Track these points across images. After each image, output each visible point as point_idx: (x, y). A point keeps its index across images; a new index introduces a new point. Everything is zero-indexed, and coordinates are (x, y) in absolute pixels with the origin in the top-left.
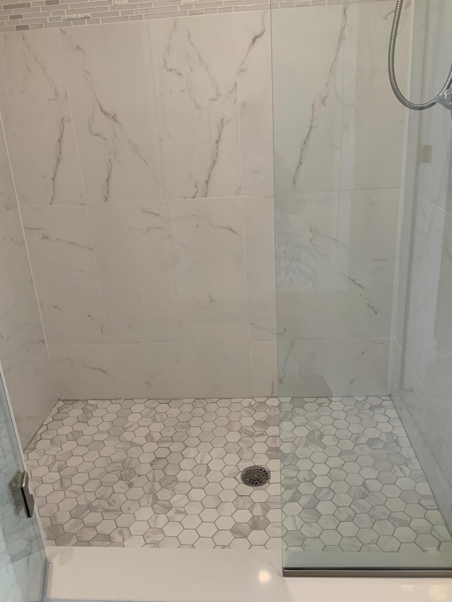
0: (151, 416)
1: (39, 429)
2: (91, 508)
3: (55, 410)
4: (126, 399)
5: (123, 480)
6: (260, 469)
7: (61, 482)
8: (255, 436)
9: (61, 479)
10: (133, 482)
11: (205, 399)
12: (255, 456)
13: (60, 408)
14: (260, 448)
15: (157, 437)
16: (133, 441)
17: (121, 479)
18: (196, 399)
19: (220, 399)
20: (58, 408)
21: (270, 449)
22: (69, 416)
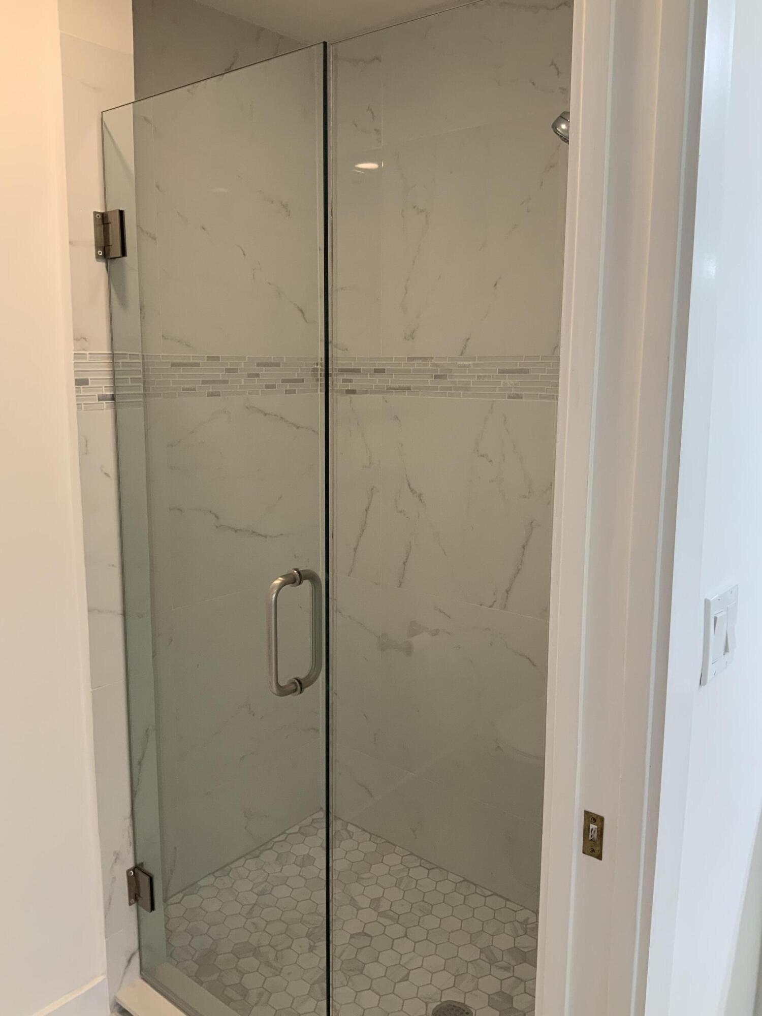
0: (398, 877)
1: (277, 837)
2: (256, 951)
3: (309, 820)
4: (387, 842)
5: (309, 939)
6: (466, 1011)
7: (253, 907)
8: (496, 966)
9: (255, 904)
10: (316, 946)
11: (475, 885)
12: (474, 992)
13: (315, 821)
14: (490, 985)
15: (385, 906)
16: (355, 898)
17: (308, 936)
18: (465, 880)
19: (495, 894)
20: (313, 820)
21: (501, 993)
22: (316, 834)
